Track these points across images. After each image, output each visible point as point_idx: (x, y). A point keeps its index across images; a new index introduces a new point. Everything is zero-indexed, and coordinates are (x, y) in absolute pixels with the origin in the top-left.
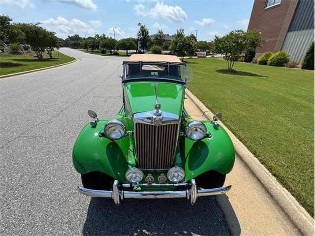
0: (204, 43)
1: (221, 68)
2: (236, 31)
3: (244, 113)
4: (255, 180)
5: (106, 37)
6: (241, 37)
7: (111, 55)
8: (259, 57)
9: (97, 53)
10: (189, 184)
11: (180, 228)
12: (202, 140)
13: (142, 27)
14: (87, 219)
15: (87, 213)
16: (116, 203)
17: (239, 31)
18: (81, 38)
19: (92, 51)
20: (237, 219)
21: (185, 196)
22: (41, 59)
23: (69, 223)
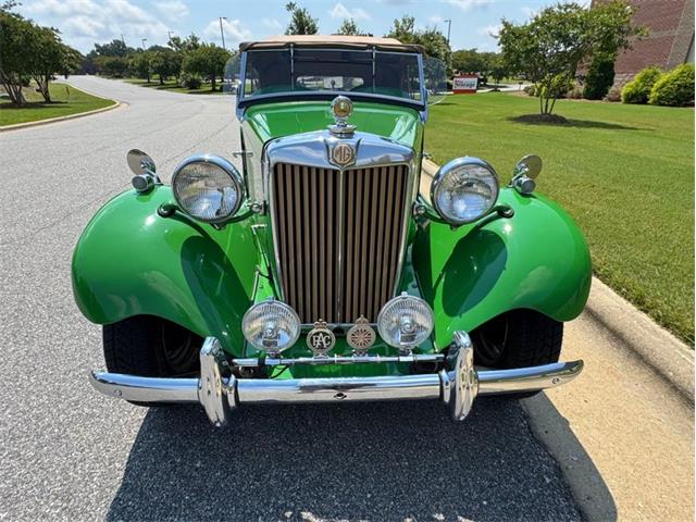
0: (469, 56)
1: (519, 114)
2: (560, 7)
3: (596, 207)
4: (647, 374)
5: (200, 42)
6: (574, 20)
7: (214, 91)
8: (624, 84)
9: (177, 87)
10: (446, 355)
11: (422, 506)
12: (485, 228)
13: (300, 15)
14: (125, 486)
15: (124, 467)
16: (213, 418)
17: (568, 6)
18: (131, 50)
19: (162, 84)
20: (600, 478)
21: (435, 391)
22: (17, 103)
23: (66, 496)
